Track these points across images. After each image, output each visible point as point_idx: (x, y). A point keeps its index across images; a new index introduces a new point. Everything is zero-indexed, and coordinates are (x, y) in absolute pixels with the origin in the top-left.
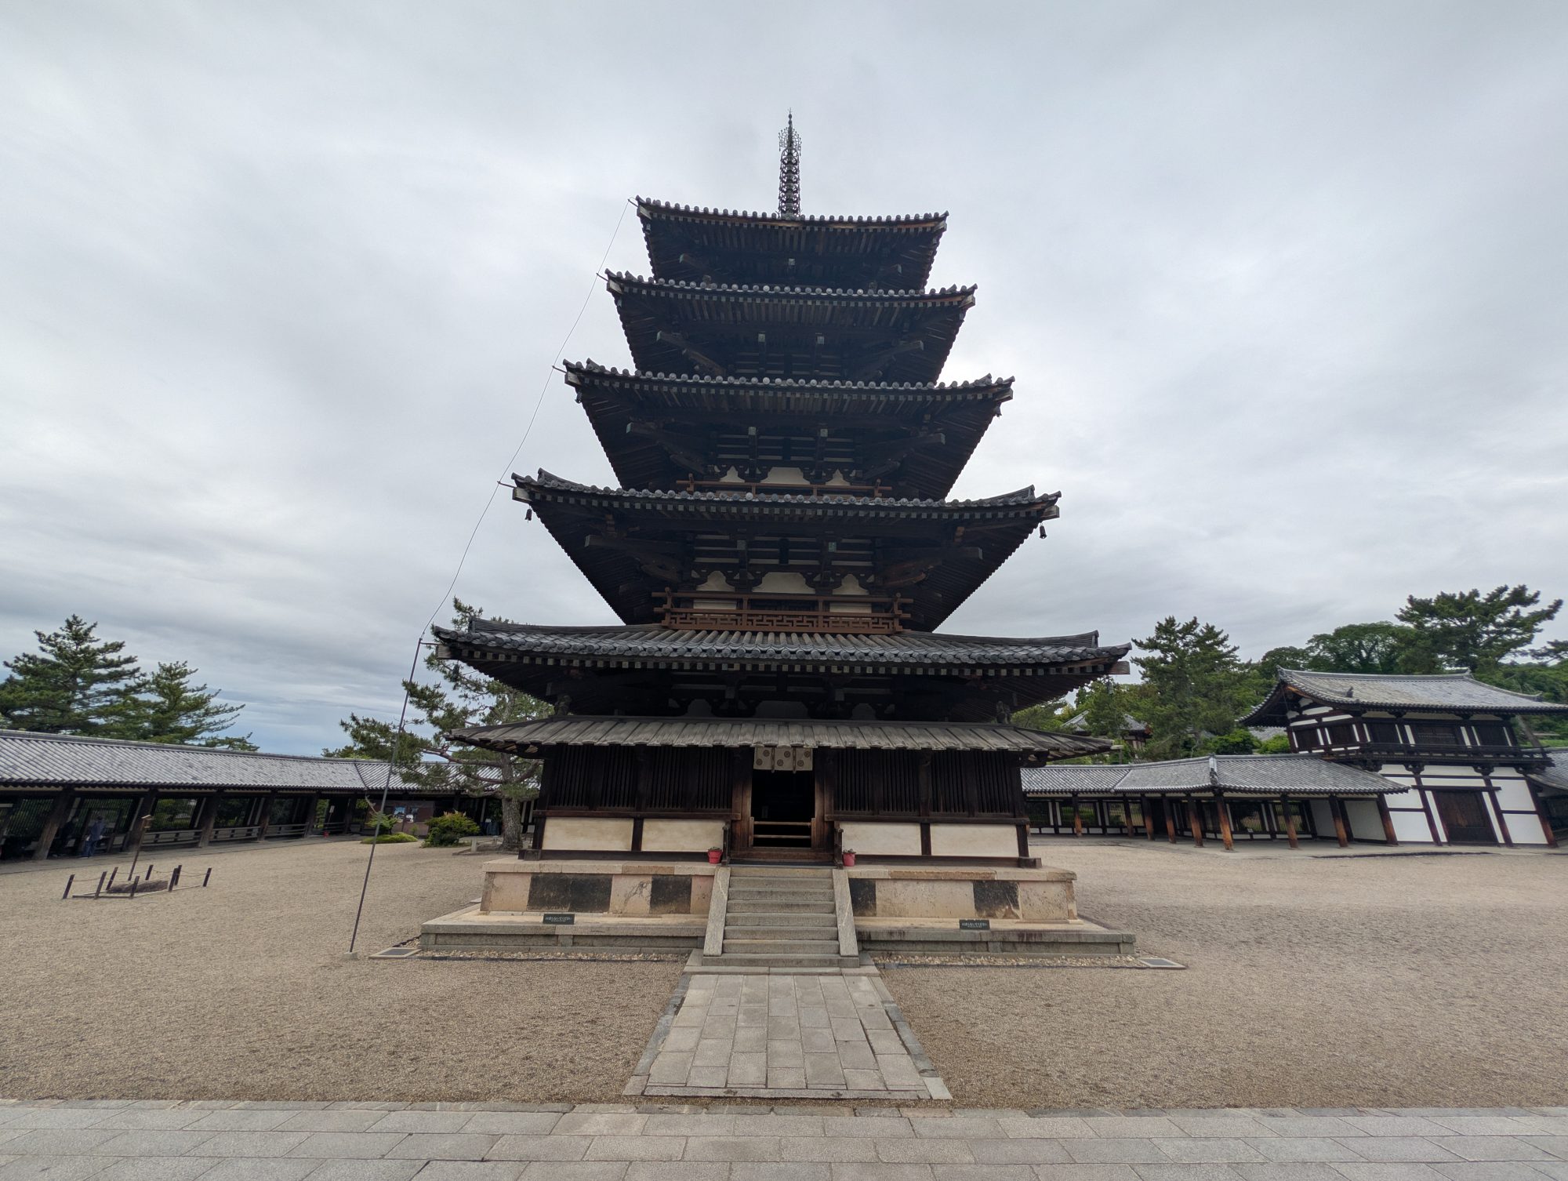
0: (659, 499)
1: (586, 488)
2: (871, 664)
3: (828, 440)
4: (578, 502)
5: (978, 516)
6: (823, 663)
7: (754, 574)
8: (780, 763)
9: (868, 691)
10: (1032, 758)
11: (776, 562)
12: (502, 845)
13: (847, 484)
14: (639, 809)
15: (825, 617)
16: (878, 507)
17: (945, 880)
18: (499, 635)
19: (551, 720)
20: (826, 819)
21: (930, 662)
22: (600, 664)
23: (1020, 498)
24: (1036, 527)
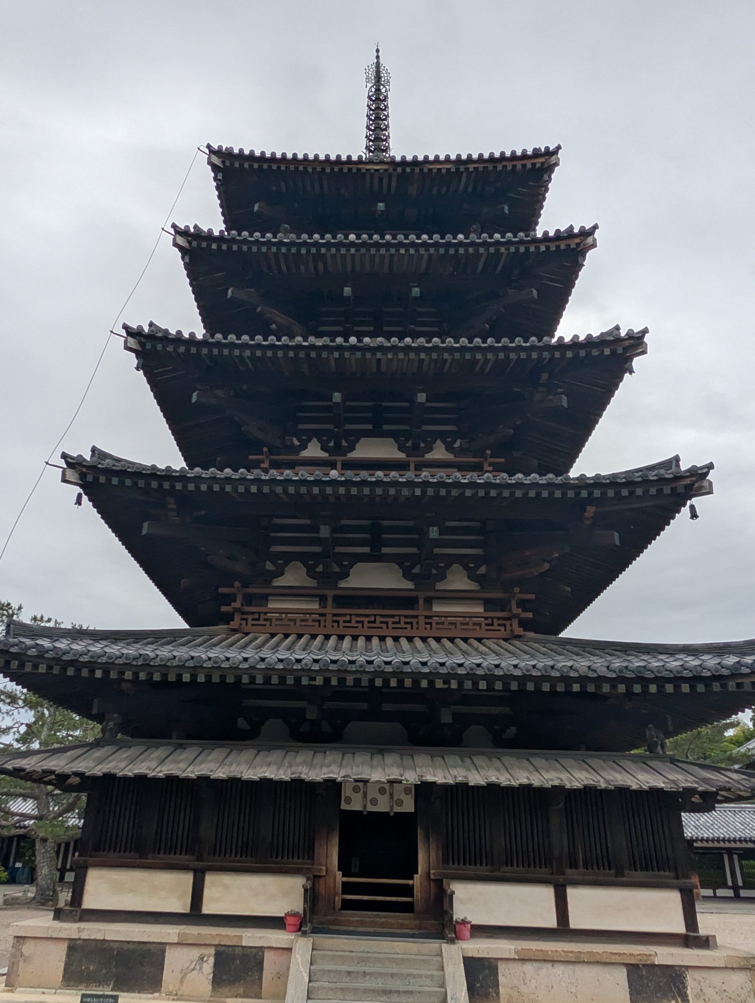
0: (228, 479)
1: (145, 467)
2: (484, 677)
3: (427, 405)
4: (135, 484)
5: (611, 493)
6: (425, 676)
7: (341, 565)
8: (374, 802)
9: (484, 710)
10: (696, 799)
11: (366, 550)
13: (450, 457)
14: (200, 859)
15: (427, 617)
16: (488, 485)
17: (589, 963)
18: (40, 642)
19: (97, 744)
20: (432, 877)
21: (558, 674)
22: (157, 677)
23: (662, 471)
24: (684, 505)
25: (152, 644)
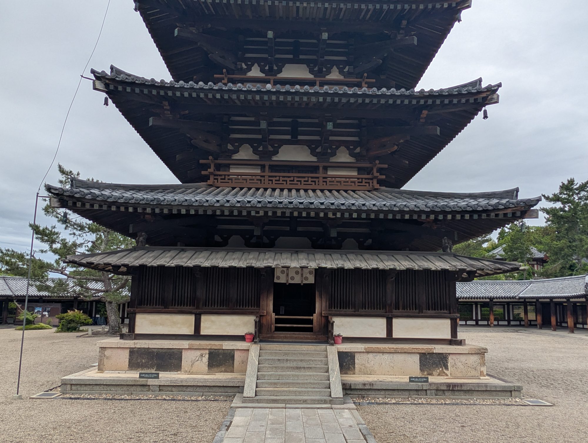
0: (201, 89)
1: (147, 81)
2: (356, 211)
3: (328, 42)
4: (142, 91)
5: (438, 102)
6: (322, 210)
7: (273, 146)
8: (293, 278)
9: (354, 230)
10: (465, 275)
11: (288, 137)
12: (108, 331)
13: (341, 78)
14: (198, 308)
15: (324, 178)
16: (364, 95)
17: (401, 353)
18: (92, 191)
19: (134, 249)
20: (323, 315)
21: (398, 209)
22: (166, 211)
23: (470, 88)
24: (480, 110)
25: (162, 192)
